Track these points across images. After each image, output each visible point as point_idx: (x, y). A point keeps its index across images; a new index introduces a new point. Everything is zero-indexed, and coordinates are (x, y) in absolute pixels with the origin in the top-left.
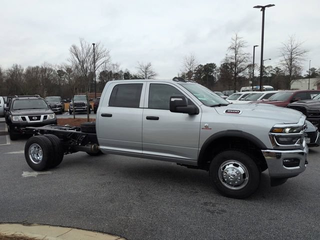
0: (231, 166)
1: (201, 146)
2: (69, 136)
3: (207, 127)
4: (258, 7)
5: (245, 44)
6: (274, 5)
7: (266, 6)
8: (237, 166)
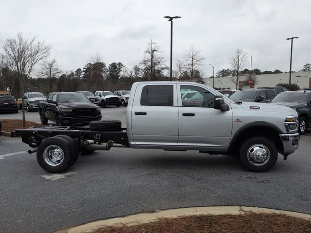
0: (258, 148)
1: (233, 135)
2: (81, 135)
3: (238, 120)
4: (167, 17)
5: (160, 50)
6: (180, 17)
7: (174, 18)
8: (262, 148)
